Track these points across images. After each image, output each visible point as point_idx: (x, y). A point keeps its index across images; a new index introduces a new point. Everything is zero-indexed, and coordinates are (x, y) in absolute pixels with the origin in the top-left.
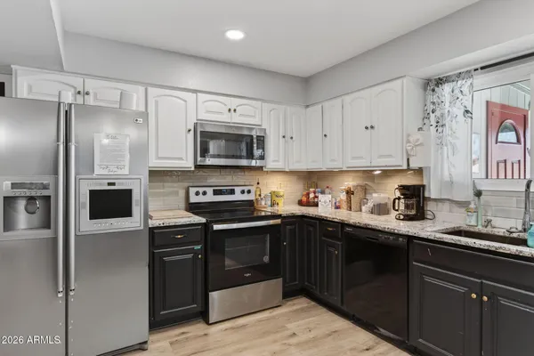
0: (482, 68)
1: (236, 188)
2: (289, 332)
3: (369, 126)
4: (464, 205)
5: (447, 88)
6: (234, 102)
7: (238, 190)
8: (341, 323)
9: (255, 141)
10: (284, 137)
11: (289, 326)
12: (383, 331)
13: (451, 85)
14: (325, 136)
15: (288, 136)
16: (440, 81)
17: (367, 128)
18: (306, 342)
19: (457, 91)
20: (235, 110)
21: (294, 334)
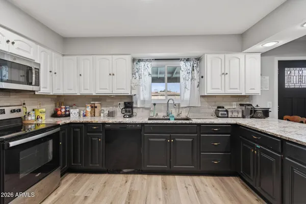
0: (155, 59)
1: (6, 108)
2: (82, 198)
3: (112, 74)
4: (148, 109)
5: (142, 64)
6: (12, 37)
7: (7, 110)
8: (104, 177)
9: (34, 71)
10: (51, 72)
11: (77, 194)
12: (125, 171)
13: (144, 63)
14: (80, 75)
15: (53, 72)
16: (140, 60)
17: (110, 74)
18: (97, 197)
19: (146, 66)
20: (13, 43)
21: (86, 197)
